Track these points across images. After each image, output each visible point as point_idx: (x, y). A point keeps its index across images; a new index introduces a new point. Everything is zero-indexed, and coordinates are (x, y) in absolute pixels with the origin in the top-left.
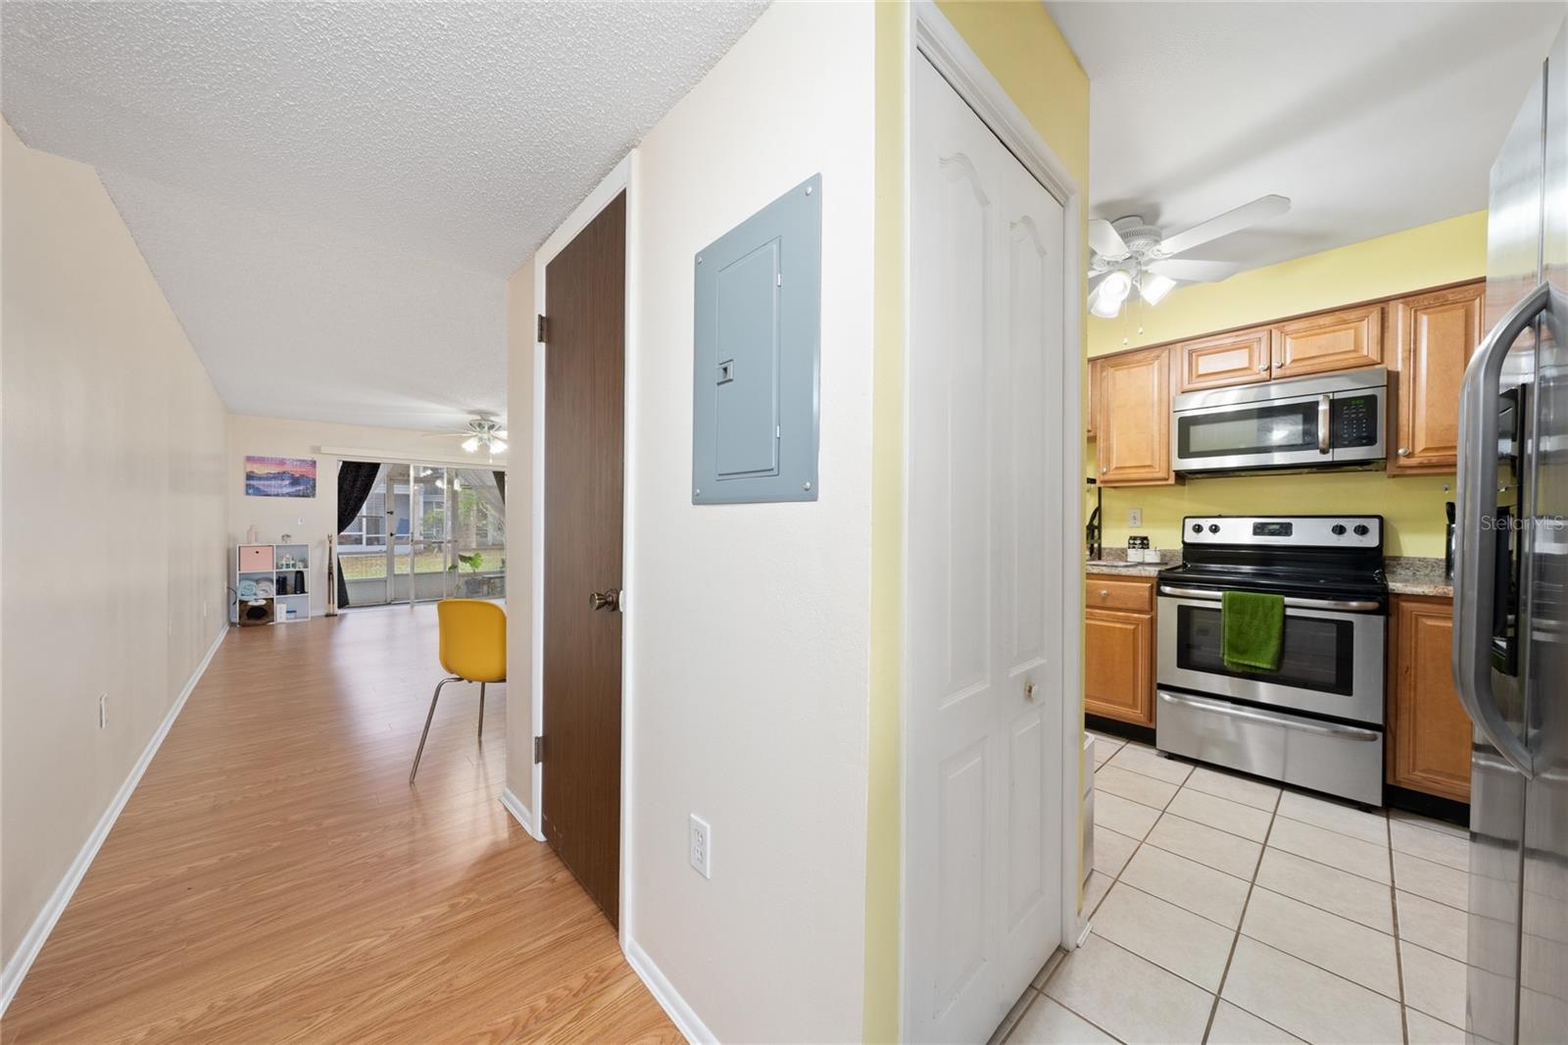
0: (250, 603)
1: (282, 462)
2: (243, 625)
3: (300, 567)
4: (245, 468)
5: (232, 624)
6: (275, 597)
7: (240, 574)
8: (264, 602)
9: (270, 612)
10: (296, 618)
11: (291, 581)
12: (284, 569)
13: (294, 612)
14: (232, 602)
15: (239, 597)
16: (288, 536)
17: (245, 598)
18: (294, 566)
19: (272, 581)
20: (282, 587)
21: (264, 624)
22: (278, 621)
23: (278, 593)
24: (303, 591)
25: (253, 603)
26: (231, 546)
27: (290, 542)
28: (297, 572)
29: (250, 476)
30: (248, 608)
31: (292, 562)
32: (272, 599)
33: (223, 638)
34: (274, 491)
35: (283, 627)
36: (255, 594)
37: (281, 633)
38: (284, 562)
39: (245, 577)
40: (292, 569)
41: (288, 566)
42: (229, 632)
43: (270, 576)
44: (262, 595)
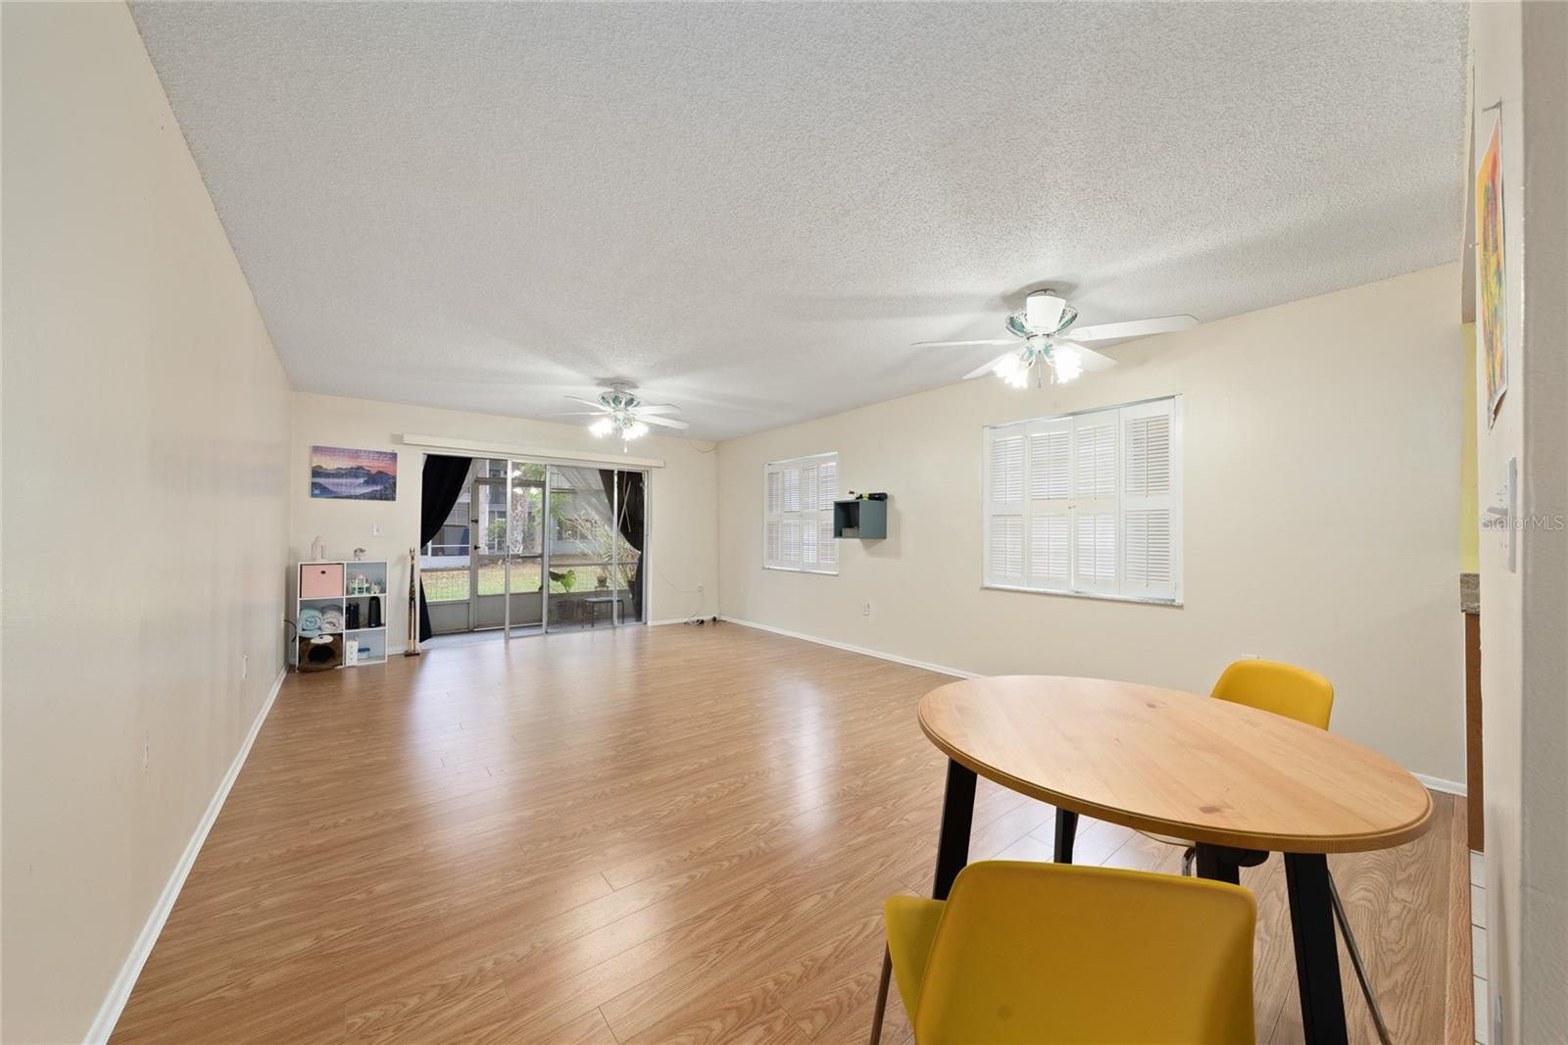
0: (313, 641)
1: (356, 454)
2: (303, 671)
3: (375, 592)
4: (311, 462)
5: (290, 668)
6: (344, 632)
7: (301, 601)
8: (328, 639)
9: (338, 652)
10: (369, 658)
11: (364, 610)
12: (357, 595)
13: (368, 650)
14: (291, 639)
15: (300, 632)
16: (362, 551)
17: (306, 634)
18: (368, 590)
19: (340, 609)
20: (353, 622)
21: (329, 669)
22: (347, 665)
23: (348, 627)
24: (379, 624)
25: (316, 641)
26: (292, 562)
27: (365, 559)
28: (373, 598)
29: (316, 472)
30: (310, 647)
31: (366, 585)
32: (341, 634)
33: (278, 690)
34: (345, 491)
35: (355, 671)
36: (320, 629)
37: (351, 681)
38: (356, 586)
39: (306, 605)
40: (365, 595)
41: (361, 590)
42: (286, 682)
43: (339, 604)
44: (328, 629)
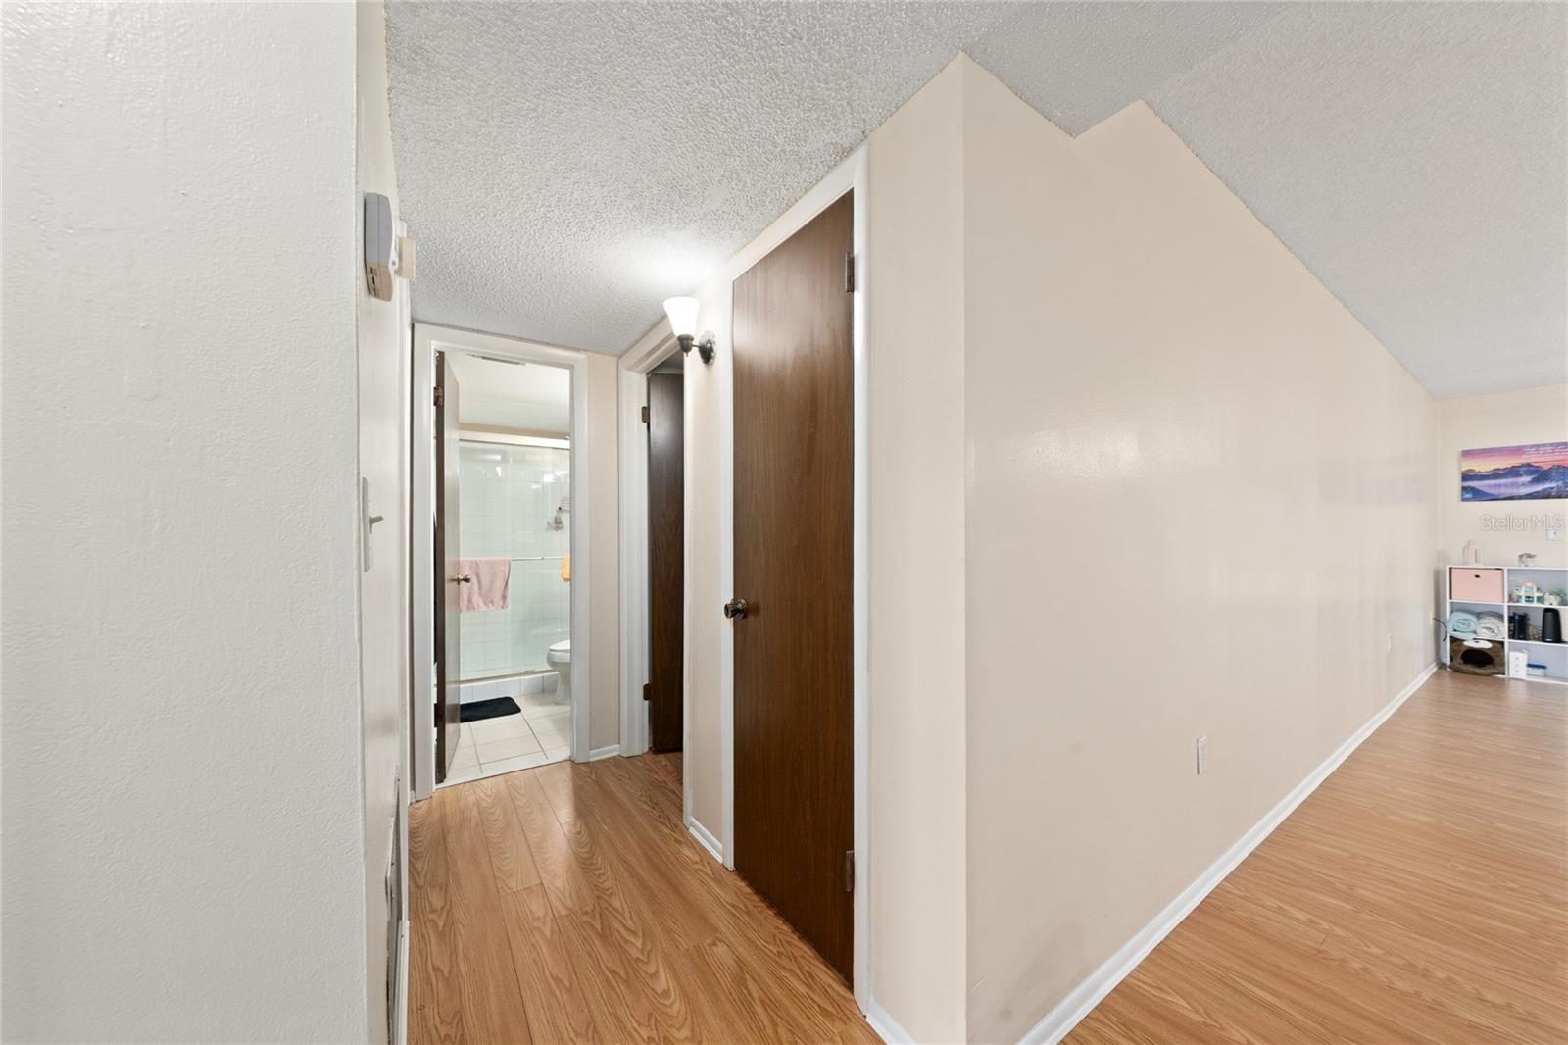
0: (1465, 643)
1: (1519, 450)
2: (1456, 670)
3: (1552, 602)
4: (1460, 468)
5: (1442, 666)
6: (1507, 641)
7: (1452, 603)
8: (1488, 645)
9: (1497, 660)
10: (1545, 676)
11: (1536, 622)
12: (1523, 603)
13: (1543, 667)
14: (1442, 638)
15: (1451, 633)
16: (1529, 556)
17: (1459, 636)
18: (1540, 599)
19: (1501, 617)
20: (1519, 626)
21: (1489, 675)
22: (1511, 676)
23: (1512, 636)
24: (1558, 639)
25: (1470, 644)
26: (1441, 566)
27: (1532, 565)
28: (1547, 610)
29: (1466, 477)
30: (1463, 649)
31: (1536, 594)
32: (1502, 643)
33: (1426, 678)
34: (1496, 492)
35: (1521, 687)
36: (1475, 633)
37: (1517, 695)
38: (1522, 593)
39: (1456, 608)
40: (1535, 604)
41: (1529, 599)
42: (1436, 675)
43: (1498, 611)
44: (1485, 634)
